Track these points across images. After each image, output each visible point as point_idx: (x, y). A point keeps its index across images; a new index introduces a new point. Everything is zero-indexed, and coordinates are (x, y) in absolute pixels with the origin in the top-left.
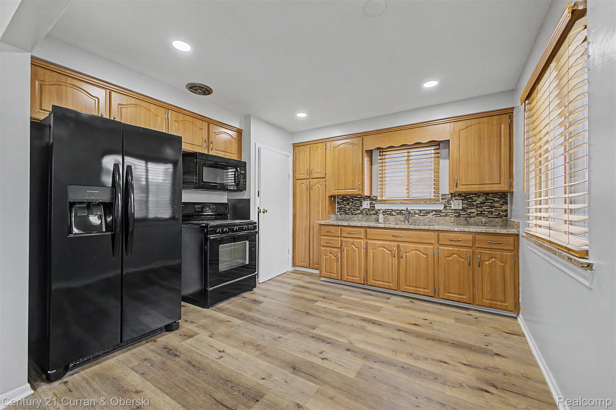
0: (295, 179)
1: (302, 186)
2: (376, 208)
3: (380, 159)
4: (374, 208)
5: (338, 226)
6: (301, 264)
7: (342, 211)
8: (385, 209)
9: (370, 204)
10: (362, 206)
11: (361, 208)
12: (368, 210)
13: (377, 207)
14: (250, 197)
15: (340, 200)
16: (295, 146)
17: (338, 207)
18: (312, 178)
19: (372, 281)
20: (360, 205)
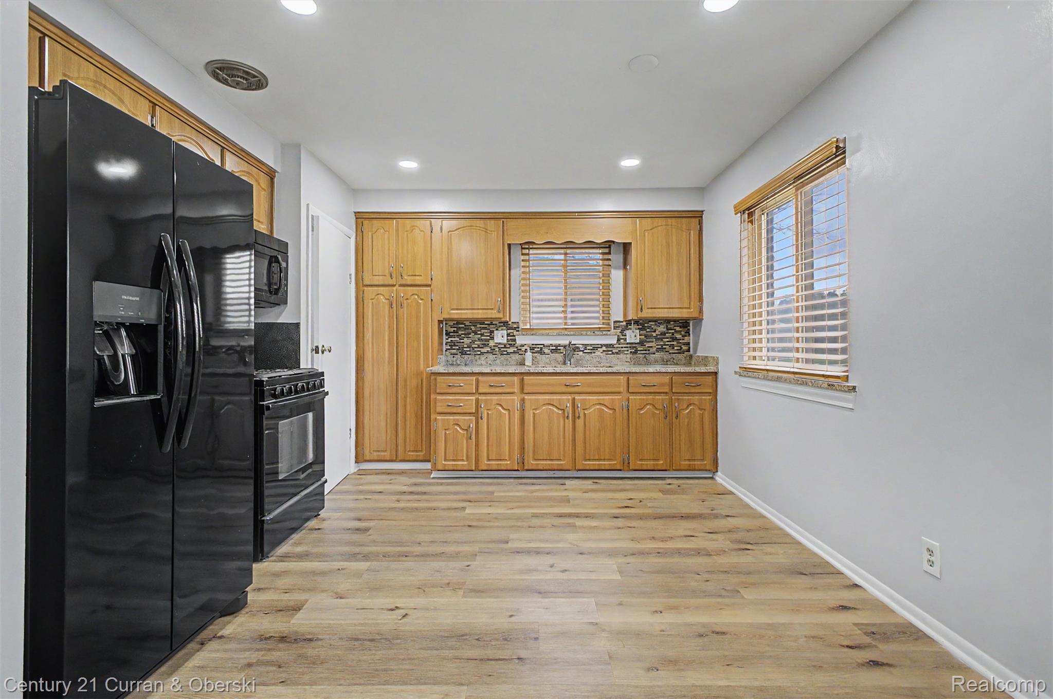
0: (361, 285)
1: (378, 299)
2: (517, 343)
3: (523, 260)
4: (514, 343)
5: (473, 374)
6: (375, 455)
7: (455, 349)
8: (533, 345)
9: (507, 336)
10: (492, 338)
11: (491, 343)
12: (503, 346)
13: (520, 340)
14: (300, 320)
15: (451, 327)
16: (361, 218)
17: (447, 341)
18: (401, 285)
19: (532, 462)
20: (488, 338)
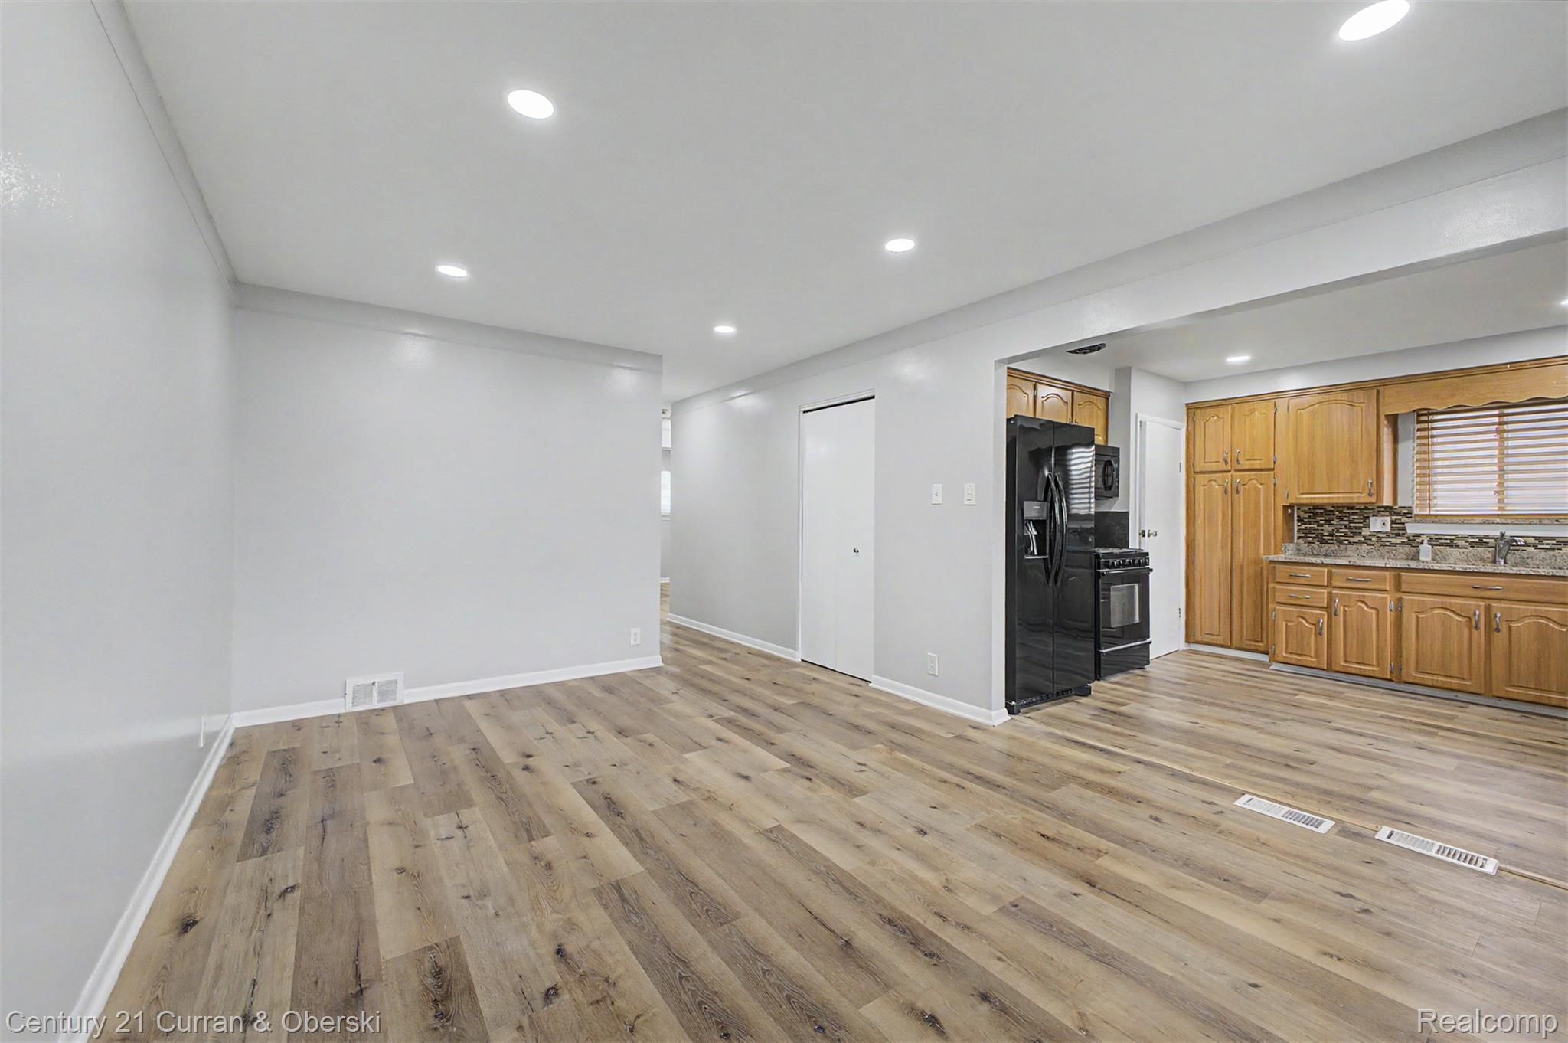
0: (1192, 472)
1: (1212, 488)
2: (1408, 532)
3: (1419, 430)
4: (1404, 532)
5: (1323, 565)
6: (1207, 639)
7: (1310, 537)
8: (1436, 535)
9: (1391, 524)
10: (1367, 526)
11: (1366, 532)
12: (1384, 535)
13: (1412, 529)
14: (1128, 508)
15: (1306, 513)
16: (1192, 409)
17: (1300, 528)
18: (1237, 471)
19: (1414, 674)
20: (1362, 525)
